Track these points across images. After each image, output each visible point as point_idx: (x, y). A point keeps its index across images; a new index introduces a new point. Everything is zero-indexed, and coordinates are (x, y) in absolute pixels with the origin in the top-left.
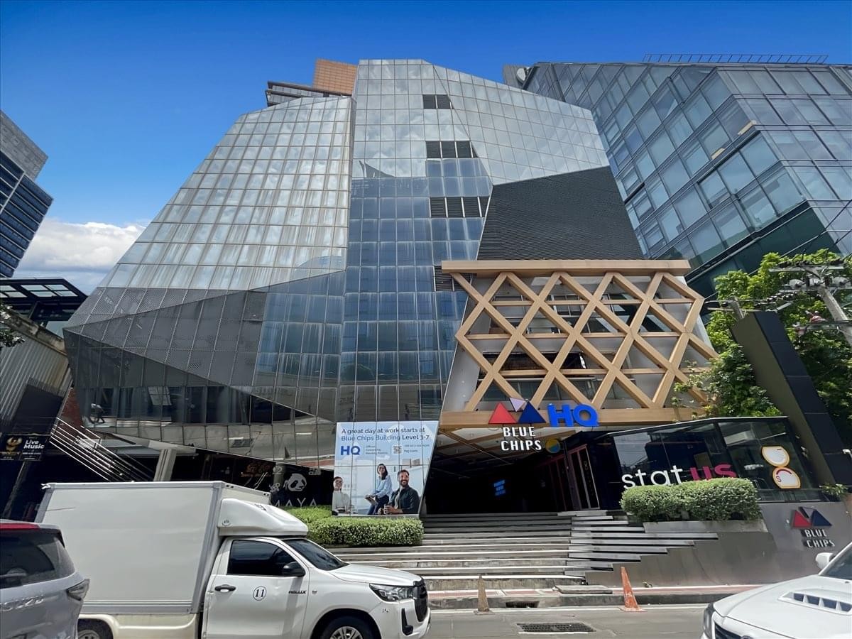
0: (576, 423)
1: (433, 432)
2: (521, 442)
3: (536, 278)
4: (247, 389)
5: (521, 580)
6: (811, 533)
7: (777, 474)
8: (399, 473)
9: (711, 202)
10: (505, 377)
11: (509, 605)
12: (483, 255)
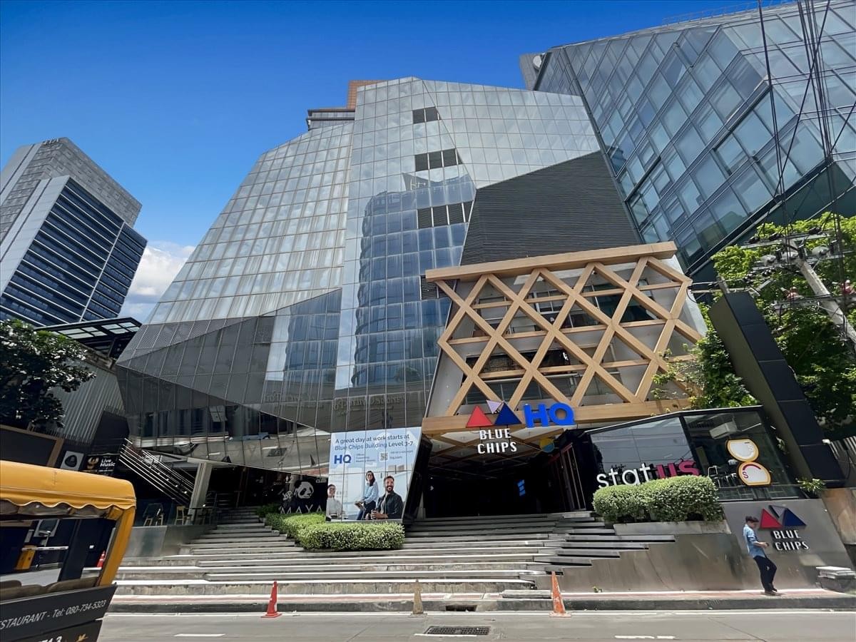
0: (553, 422)
1: (416, 438)
2: (497, 444)
3: (519, 277)
4: (257, 407)
5: (473, 584)
6: (781, 534)
7: (744, 469)
8: (385, 480)
9: (730, 167)
10: (484, 380)
11: (450, 608)
12: (467, 259)
